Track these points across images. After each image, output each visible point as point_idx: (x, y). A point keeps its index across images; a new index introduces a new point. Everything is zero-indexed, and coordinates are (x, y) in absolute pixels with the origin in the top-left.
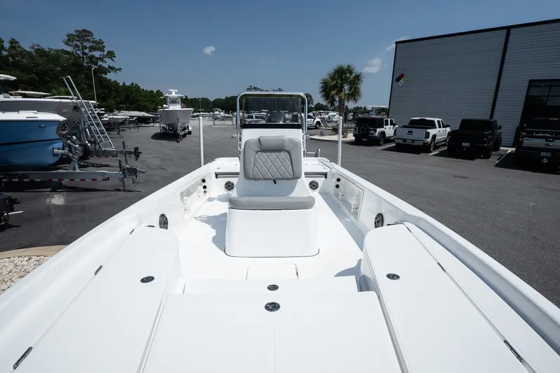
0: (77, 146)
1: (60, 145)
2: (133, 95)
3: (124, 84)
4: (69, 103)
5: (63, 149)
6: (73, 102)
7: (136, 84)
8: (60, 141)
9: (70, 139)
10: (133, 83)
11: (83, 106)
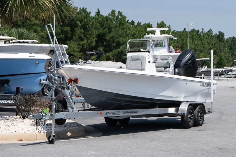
0: (56, 78)
1: (45, 77)
2: (113, 34)
3: (98, 13)
4: (47, 47)
5: (46, 81)
6: (50, 46)
7: (120, 13)
8: (45, 74)
9: (52, 72)
10: (113, 12)
11: (58, 50)
